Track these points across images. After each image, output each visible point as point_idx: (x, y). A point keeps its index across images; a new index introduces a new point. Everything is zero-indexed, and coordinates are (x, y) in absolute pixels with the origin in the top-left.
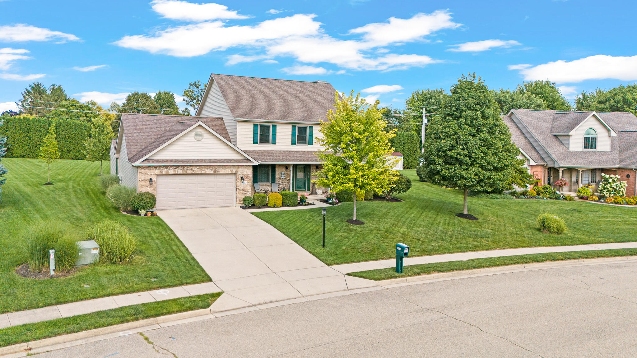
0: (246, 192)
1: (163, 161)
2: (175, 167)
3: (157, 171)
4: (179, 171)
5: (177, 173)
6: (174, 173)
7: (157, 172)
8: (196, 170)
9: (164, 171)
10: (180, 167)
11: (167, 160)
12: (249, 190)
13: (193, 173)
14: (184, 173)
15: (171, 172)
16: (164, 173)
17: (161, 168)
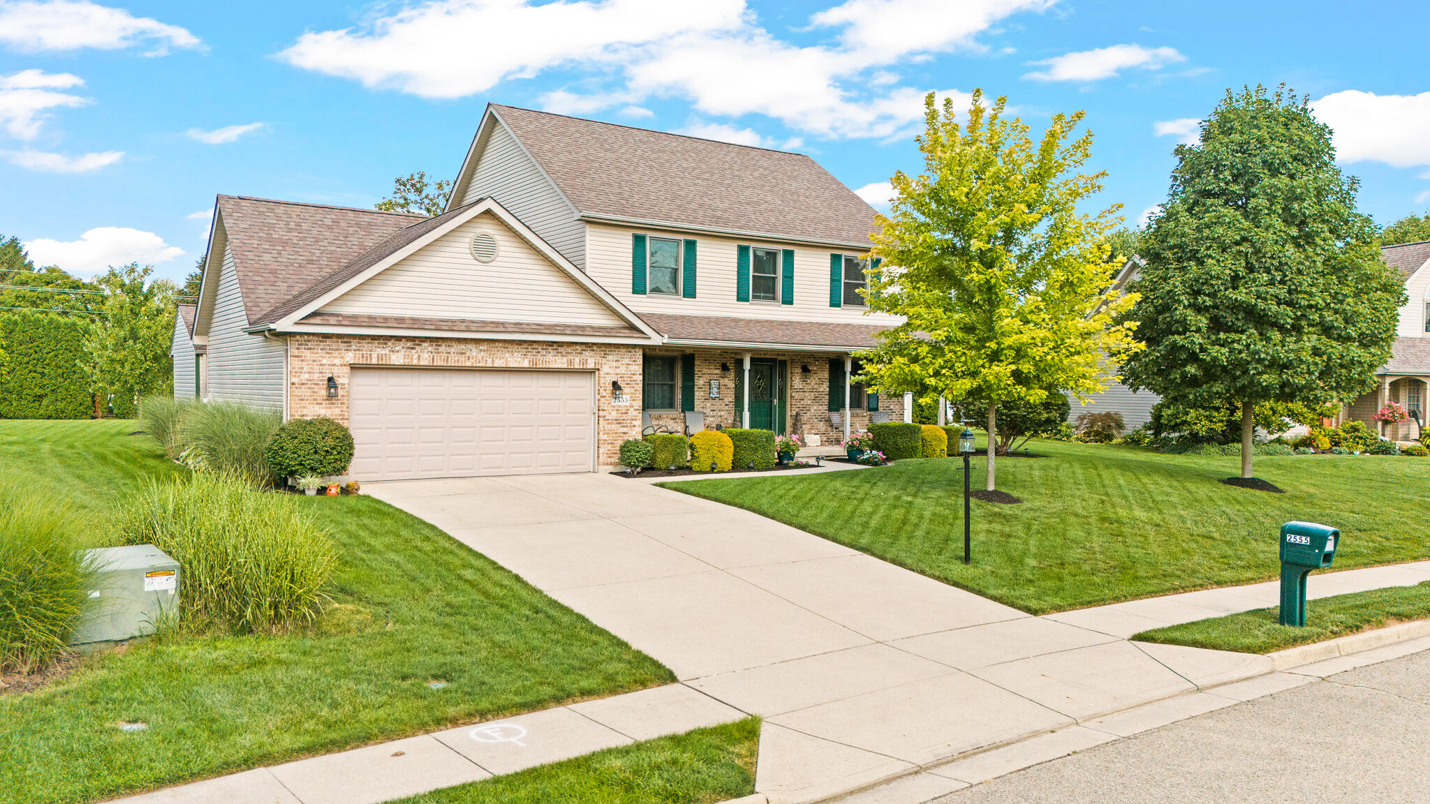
0: (625, 430)
1: (372, 321)
2: (409, 344)
3: (351, 354)
4: (424, 356)
5: (415, 362)
6: (407, 362)
7: (350, 357)
8: (476, 356)
9: (376, 354)
10: (425, 344)
11: (386, 319)
12: (635, 423)
13: (468, 364)
14: (439, 362)
15: (397, 359)
16: (374, 361)
17: (366, 346)
